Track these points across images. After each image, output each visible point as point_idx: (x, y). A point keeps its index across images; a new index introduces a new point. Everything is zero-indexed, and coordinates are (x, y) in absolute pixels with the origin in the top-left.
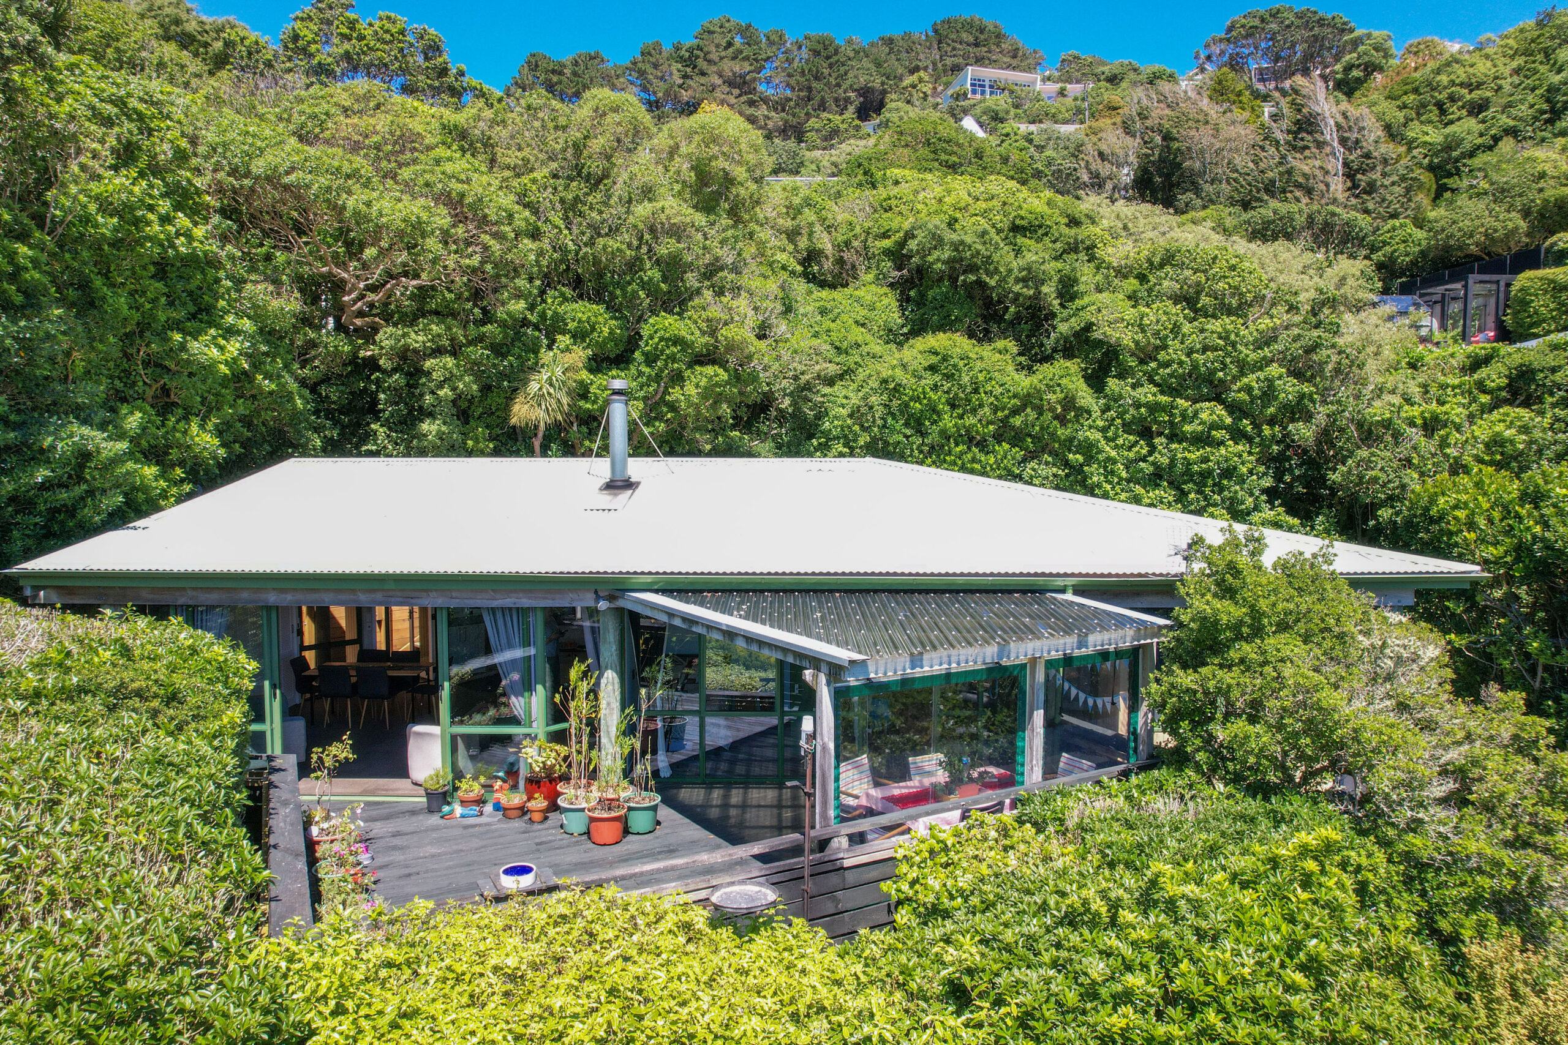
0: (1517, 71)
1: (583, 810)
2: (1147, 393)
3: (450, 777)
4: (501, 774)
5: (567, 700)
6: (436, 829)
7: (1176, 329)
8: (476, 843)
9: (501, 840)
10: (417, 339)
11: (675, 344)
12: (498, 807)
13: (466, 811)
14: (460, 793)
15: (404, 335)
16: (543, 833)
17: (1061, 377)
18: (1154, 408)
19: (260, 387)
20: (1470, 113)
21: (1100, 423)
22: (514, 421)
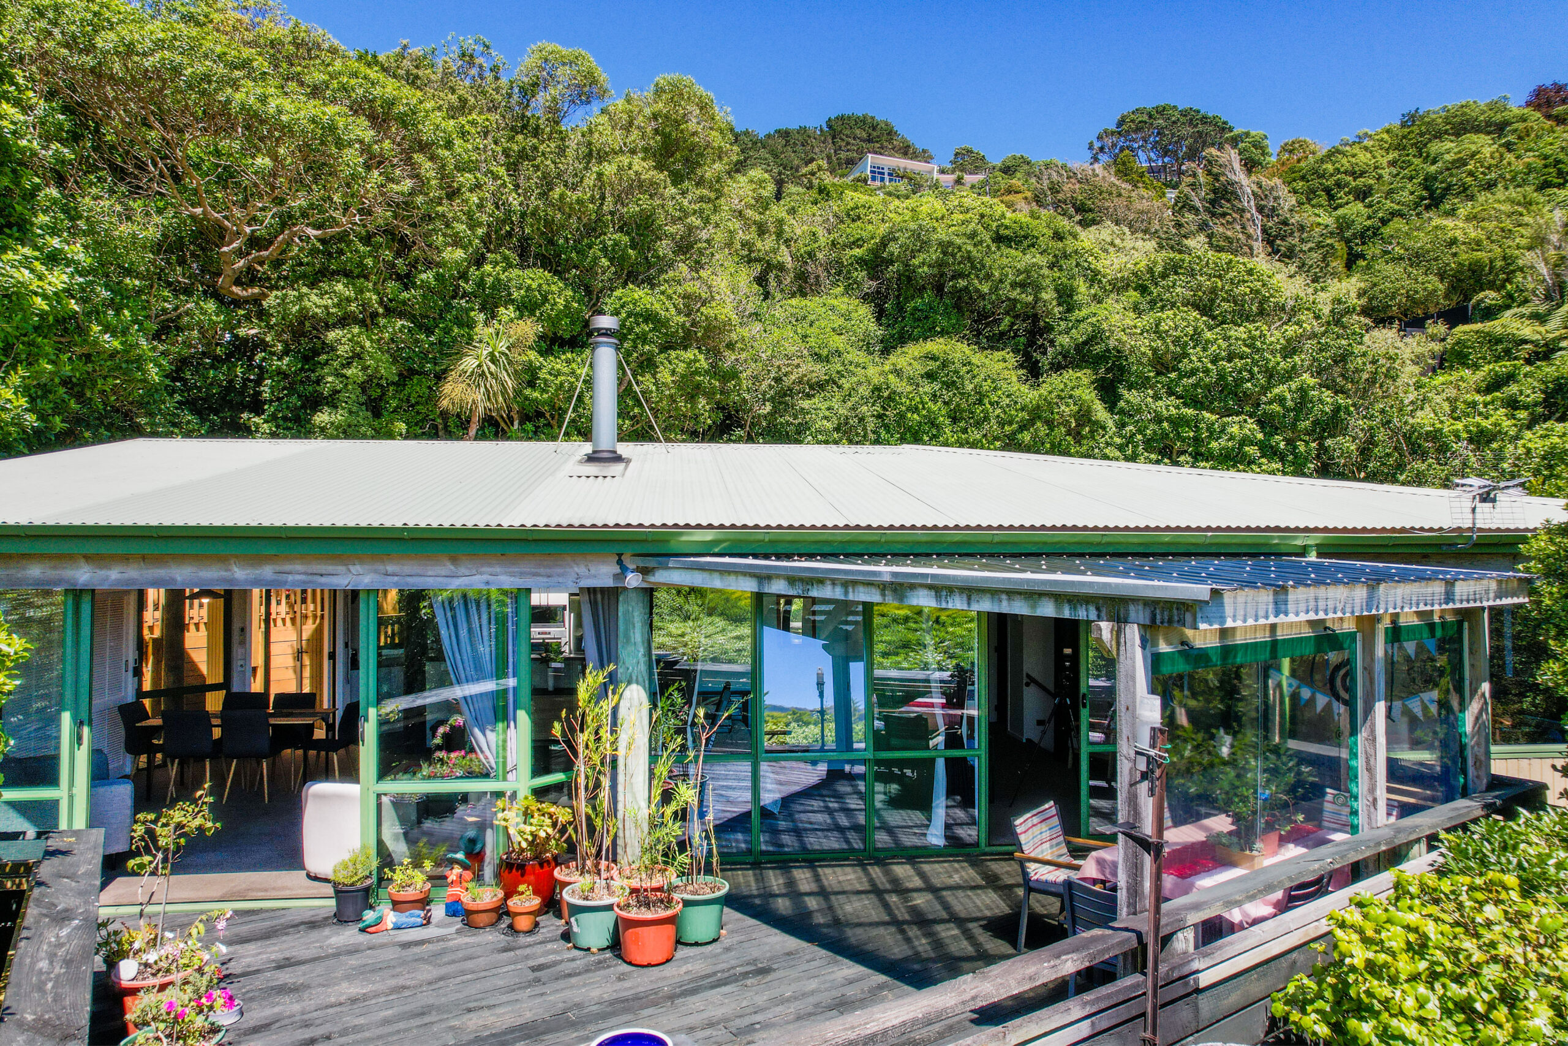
0: (1393, 163)
1: (609, 908)
2: (1168, 406)
3: (375, 864)
4: (460, 856)
5: (572, 730)
6: (353, 951)
7: (1196, 337)
8: (427, 972)
9: (469, 965)
10: (316, 302)
11: (646, 321)
12: (455, 909)
13: (404, 918)
14: (392, 889)
15: (300, 298)
16: (539, 949)
17: (1072, 389)
18: (1177, 422)
19: (96, 343)
20: (1357, 198)
21: (1118, 440)
22: (445, 403)
